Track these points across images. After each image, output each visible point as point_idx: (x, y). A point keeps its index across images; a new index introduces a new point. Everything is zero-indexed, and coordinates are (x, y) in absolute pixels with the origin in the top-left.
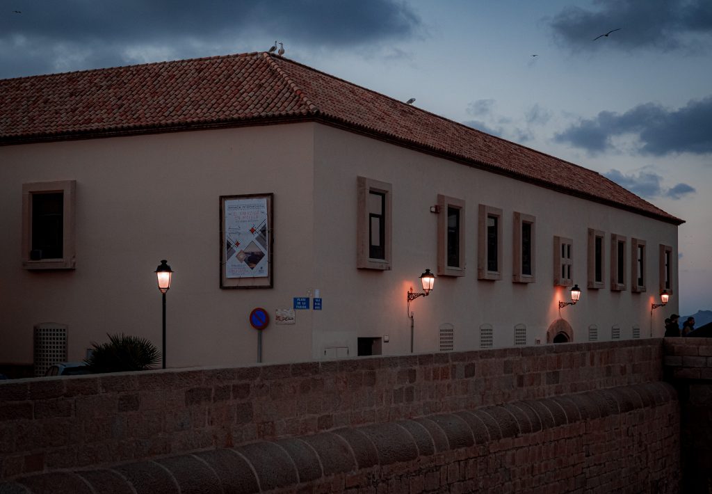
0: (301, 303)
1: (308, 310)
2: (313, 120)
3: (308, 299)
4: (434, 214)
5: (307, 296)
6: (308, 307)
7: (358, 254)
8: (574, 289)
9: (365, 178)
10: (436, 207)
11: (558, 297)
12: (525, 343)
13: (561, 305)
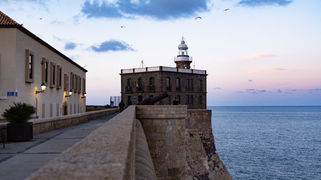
0: (11, 94)
1: (13, 97)
2: (16, 28)
3: (13, 93)
4: (41, 64)
5: (13, 91)
6: (13, 95)
7: (26, 77)
8: (70, 91)
9: (29, 50)
10: (42, 62)
11: (65, 94)
12: (61, 108)
13: (66, 96)
